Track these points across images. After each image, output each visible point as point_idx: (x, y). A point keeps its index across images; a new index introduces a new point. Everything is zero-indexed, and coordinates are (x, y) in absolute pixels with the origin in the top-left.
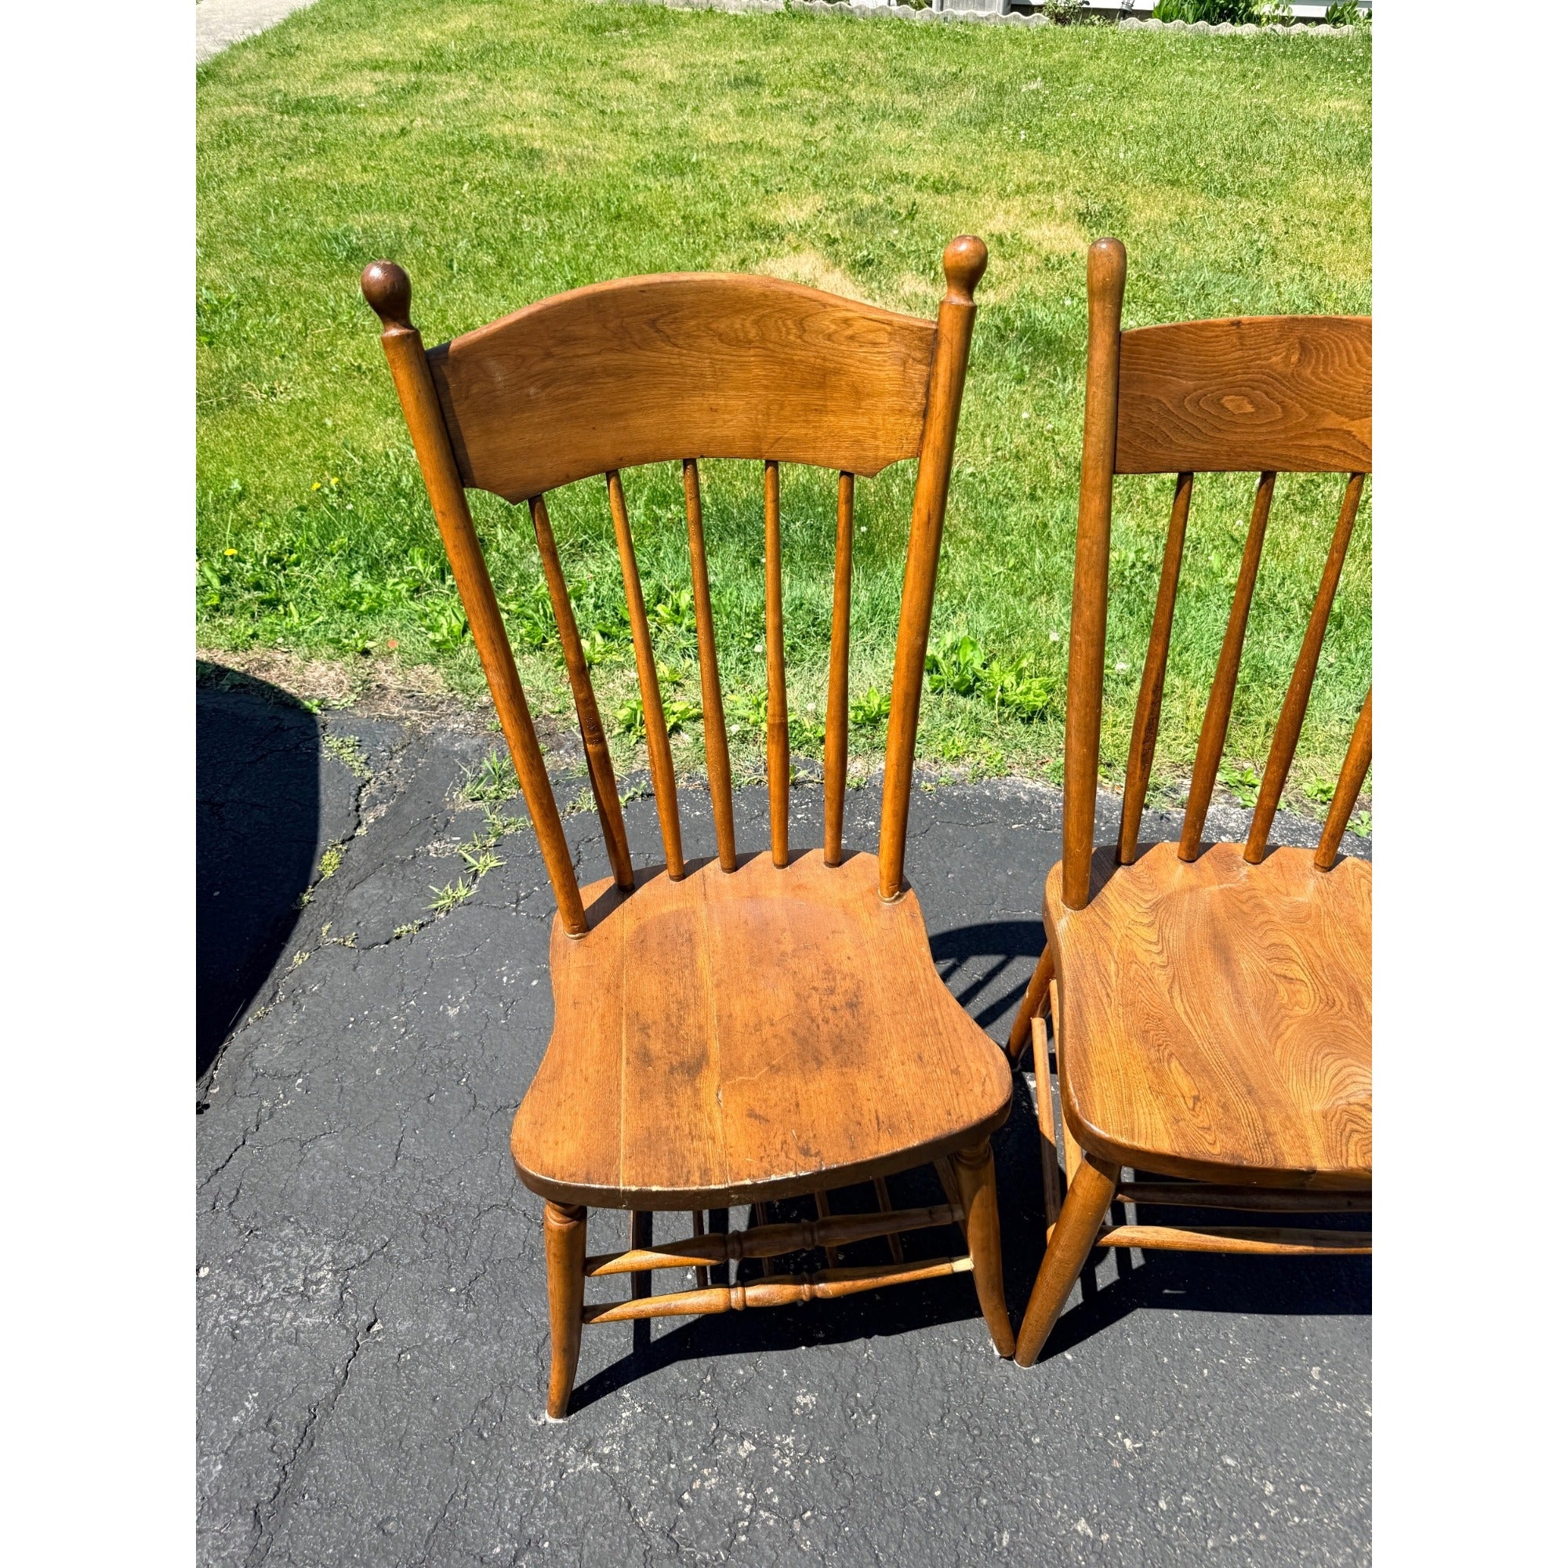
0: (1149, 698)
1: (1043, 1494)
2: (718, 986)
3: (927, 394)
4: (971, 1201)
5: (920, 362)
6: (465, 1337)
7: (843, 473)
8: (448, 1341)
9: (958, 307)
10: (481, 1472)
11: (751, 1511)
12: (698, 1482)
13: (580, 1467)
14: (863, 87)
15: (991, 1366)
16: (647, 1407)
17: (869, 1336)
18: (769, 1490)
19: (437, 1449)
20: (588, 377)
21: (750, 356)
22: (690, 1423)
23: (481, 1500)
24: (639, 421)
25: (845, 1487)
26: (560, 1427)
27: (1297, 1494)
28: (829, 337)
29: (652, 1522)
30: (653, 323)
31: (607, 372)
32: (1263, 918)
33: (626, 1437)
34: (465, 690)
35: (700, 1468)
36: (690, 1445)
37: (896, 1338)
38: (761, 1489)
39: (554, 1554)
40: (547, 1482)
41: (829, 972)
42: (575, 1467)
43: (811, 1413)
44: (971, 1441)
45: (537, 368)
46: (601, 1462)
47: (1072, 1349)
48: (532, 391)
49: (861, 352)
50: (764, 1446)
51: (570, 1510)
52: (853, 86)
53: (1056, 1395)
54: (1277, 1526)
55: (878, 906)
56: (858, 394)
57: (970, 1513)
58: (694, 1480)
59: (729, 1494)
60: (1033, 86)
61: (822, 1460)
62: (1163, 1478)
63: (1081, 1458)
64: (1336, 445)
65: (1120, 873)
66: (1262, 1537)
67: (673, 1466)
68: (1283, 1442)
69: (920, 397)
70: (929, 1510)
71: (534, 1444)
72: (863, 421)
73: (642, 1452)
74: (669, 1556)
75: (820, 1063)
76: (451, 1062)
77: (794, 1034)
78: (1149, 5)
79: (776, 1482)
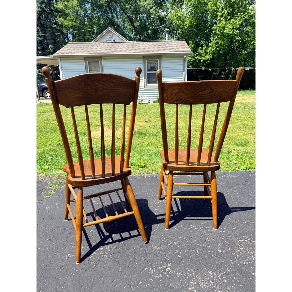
1: (151, 246)
6: (50, 245)
8: (47, 246)
10: (53, 260)
11: (103, 255)
12: (93, 254)
18: (106, 253)
23: (53, 263)
25: (119, 250)
27: (191, 239)
34: (48, 175)
35: (94, 252)
38: (104, 253)
39: (67, 267)
40: (66, 259)
44: (139, 242)
47: (155, 229)
50: (105, 248)
51: (70, 261)
53: (153, 235)
54: (188, 243)
57: (140, 250)
59: (99, 254)
61: (115, 248)
62: (170, 241)
68: (188, 234)
70: (133, 251)
71: (63, 255)
73: (83, 252)
74: (88, 263)
76: (47, 215)
78: (152, 102)
79: (107, 252)
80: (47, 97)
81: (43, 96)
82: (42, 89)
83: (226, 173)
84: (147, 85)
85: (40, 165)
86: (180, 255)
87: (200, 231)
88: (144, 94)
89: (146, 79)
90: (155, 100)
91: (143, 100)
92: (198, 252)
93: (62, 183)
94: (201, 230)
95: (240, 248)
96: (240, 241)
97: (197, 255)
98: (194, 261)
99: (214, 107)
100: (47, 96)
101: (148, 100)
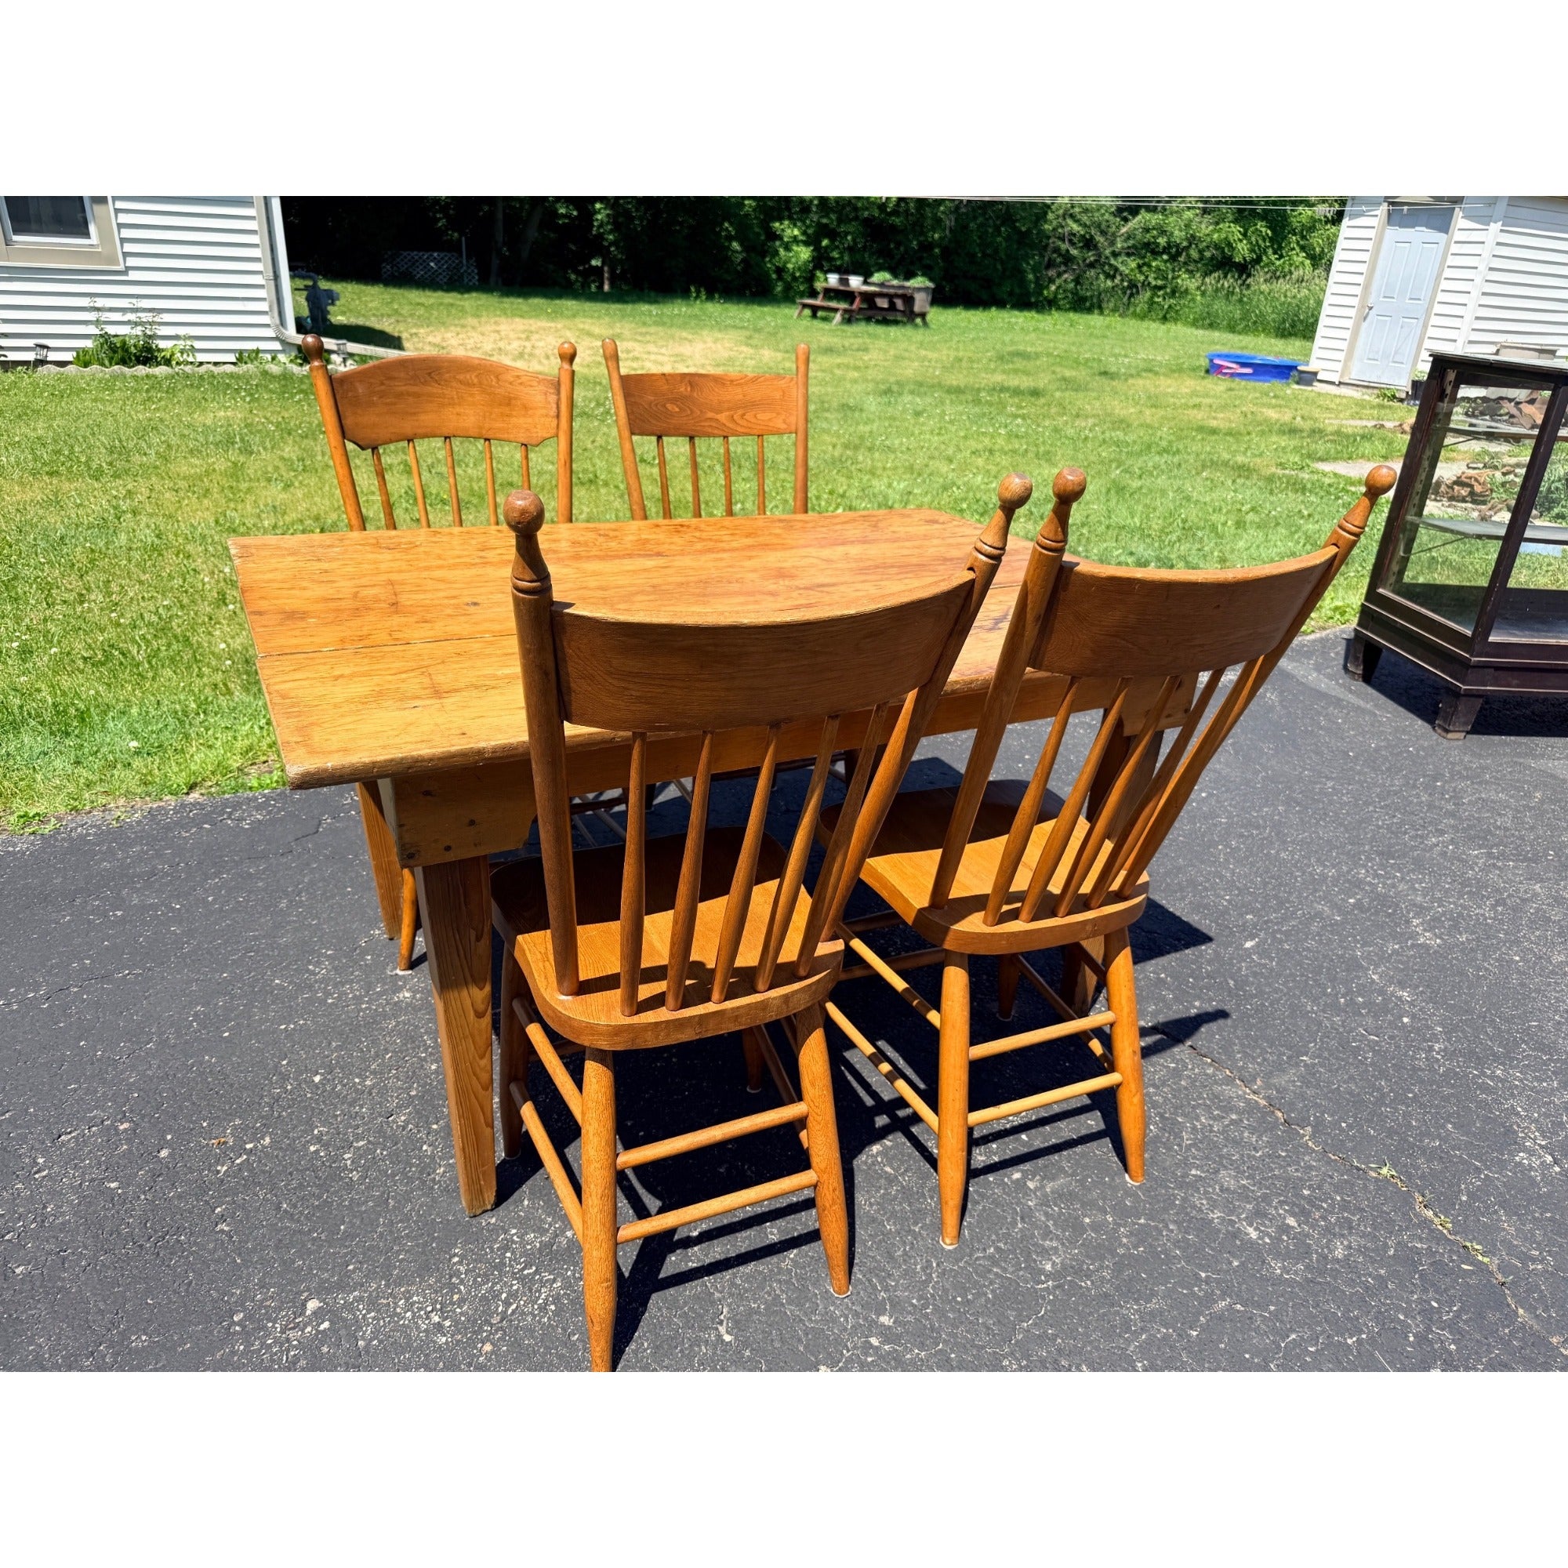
5: (553, 394)
7: (522, 445)
9: (567, 369)
21: (475, 390)
24: (423, 417)
28: (511, 384)
30: (430, 374)
49: (526, 390)
56: (526, 408)
64: (714, 424)
69: (555, 407)
72: (530, 420)
78: (65, 357)
90: (88, 344)
101: (30, 343)
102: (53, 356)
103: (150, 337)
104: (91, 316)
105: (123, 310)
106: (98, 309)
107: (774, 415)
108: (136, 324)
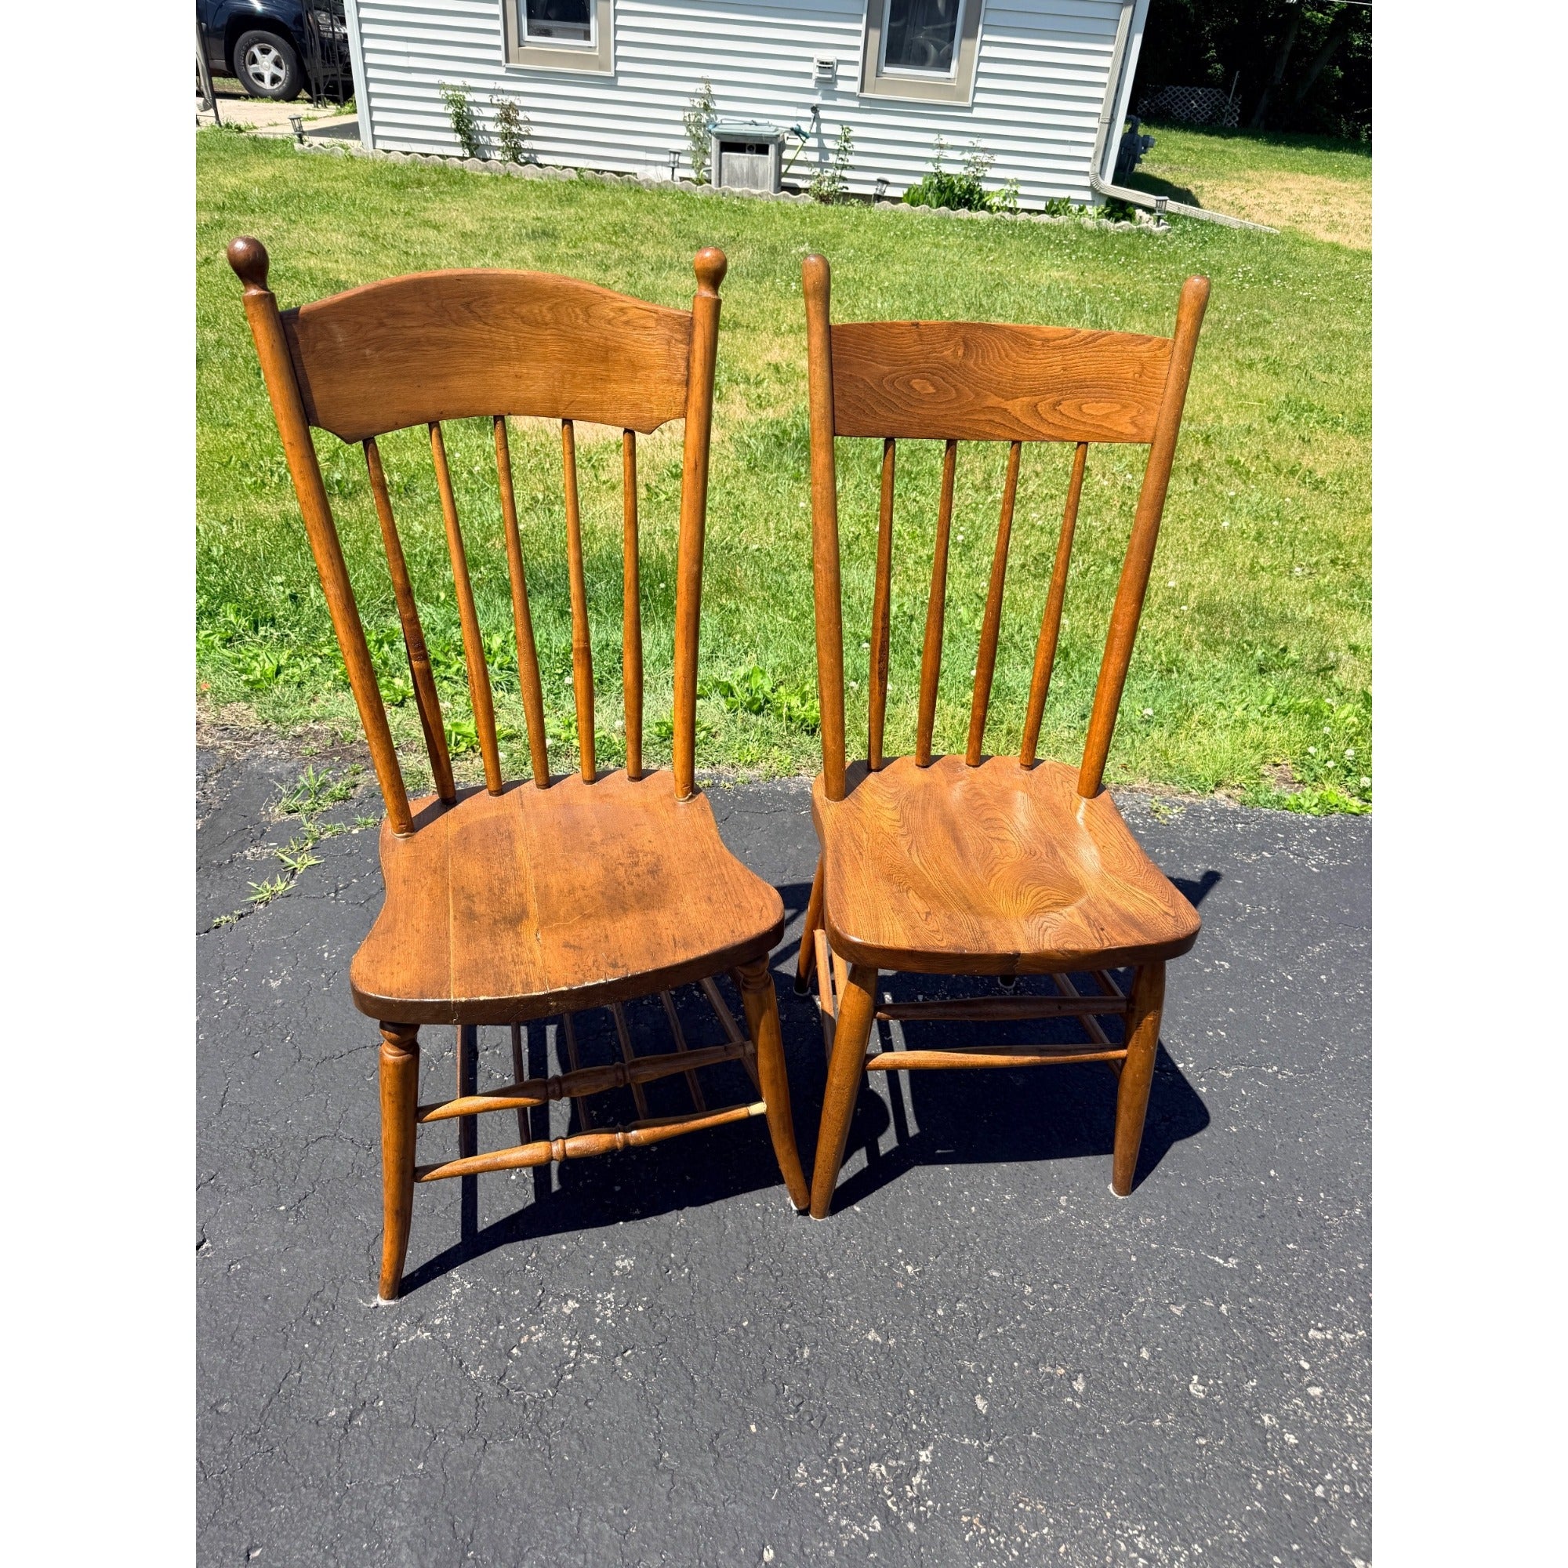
0: (880, 624)
1: (838, 1314)
2: (535, 867)
3: (688, 367)
4: (758, 1027)
5: (681, 342)
6: (295, 1245)
7: (626, 431)
8: (279, 1251)
9: (707, 299)
10: (315, 1352)
11: (576, 1354)
12: (526, 1338)
13: (412, 1338)
14: (651, 243)
15: (791, 1222)
16: (476, 1283)
17: (680, 1208)
18: (593, 1337)
19: (270, 1339)
20: (415, 344)
21: (547, 334)
22: (517, 1292)
23: (315, 1375)
24: (457, 383)
25: (662, 1327)
26: (392, 1308)
27: (1051, 1291)
28: (609, 322)
29: (482, 1374)
30: (468, 305)
31: (430, 342)
32: (983, 801)
33: (456, 1310)
34: (278, 721)
35: (527, 1326)
36: (517, 1310)
37: (706, 1208)
38: (584, 1336)
39: (388, 1410)
40: (381, 1353)
41: (633, 852)
42: (407, 1339)
43: (629, 1274)
44: (773, 1280)
45: (371, 335)
46: (432, 1331)
47: (863, 1201)
48: (368, 351)
49: (635, 334)
50: (587, 1305)
51: (403, 1373)
52: (642, 243)
53: (847, 1239)
54: (1036, 1316)
55: (675, 805)
56: (634, 366)
57: (774, 1335)
58: (521, 1337)
59: (555, 1344)
60: (802, 249)
61: (640, 1309)
62: (940, 1292)
63: (870, 1284)
64: (998, 419)
65: (872, 777)
66: (1023, 1326)
67: (501, 1327)
68: (1038, 1254)
69: (682, 369)
70: (738, 1337)
71: (367, 1325)
72: (639, 388)
73: (472, 1319)
74: (500, 1399)
75: (625, 910)
76: (274, 1025)
77: (603, 893)
78: (899, 193)
79: (599, 1330)
80: (260, 83)
81: (231, 72)
82: (225, 21)
83: (1290, 829)
84: (879, 73)
85: (230, 640)
86: (984, 1397)
87: (1104, 1245)
88: (857, 132)
89: (880, 27)
90: (918, 181)
91: (846, 174)
92: (1079, 1386)
93: (359, 789)
94: (1109, 1232)
95: (1310, 1384)
96: (1312, 1333)
97: (1078, 1406)
98: (1058, 1444)
99: (1269, 281)
100: (260, 77)
101: (874, 177)
102: (890, 192)
103: (978, 179)
104: (932, 153)
105: (962, 149)
106: (941, 147)
107: (1118, 407)
108: (969, 164)
